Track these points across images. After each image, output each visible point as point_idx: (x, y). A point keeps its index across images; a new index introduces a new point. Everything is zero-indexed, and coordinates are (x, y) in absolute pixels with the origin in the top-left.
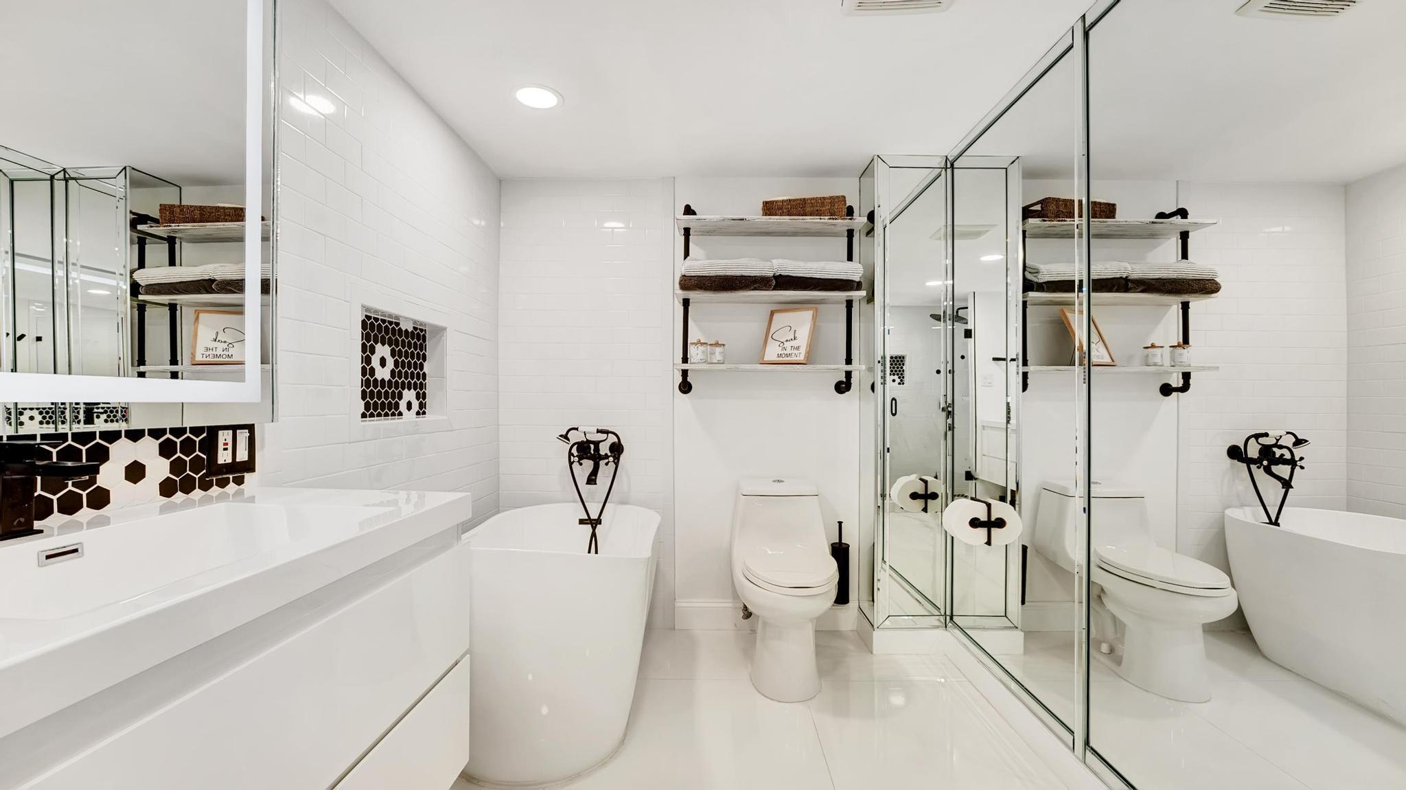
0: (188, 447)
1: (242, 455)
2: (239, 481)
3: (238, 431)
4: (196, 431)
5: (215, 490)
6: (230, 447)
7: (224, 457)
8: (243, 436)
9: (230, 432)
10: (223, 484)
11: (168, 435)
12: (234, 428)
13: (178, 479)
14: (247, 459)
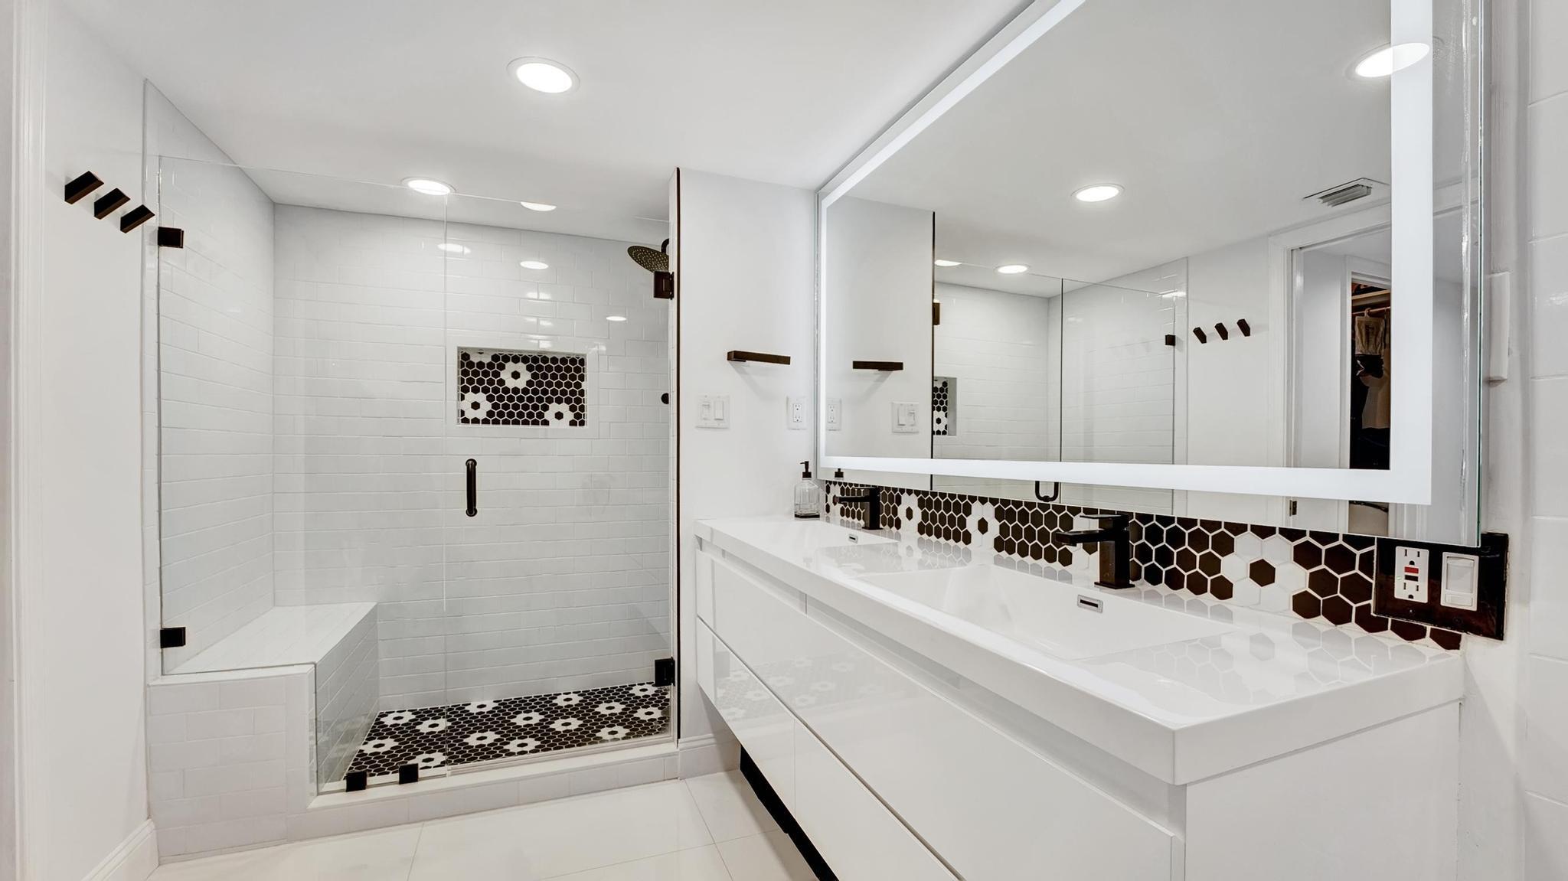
0: (1341, 560)
1: (1462, 600)
3: (1447, 555)
4: (1357, 539)
5: (1391, 639)
6: (1425, 576)
7: (1411, 590)
8: (1463, 573)
9: (1426, 553)
10: (1410, 634)
11: (1308, 539)
12: (1436, 552)
13: (1321, 599)
14: (1475, 610)
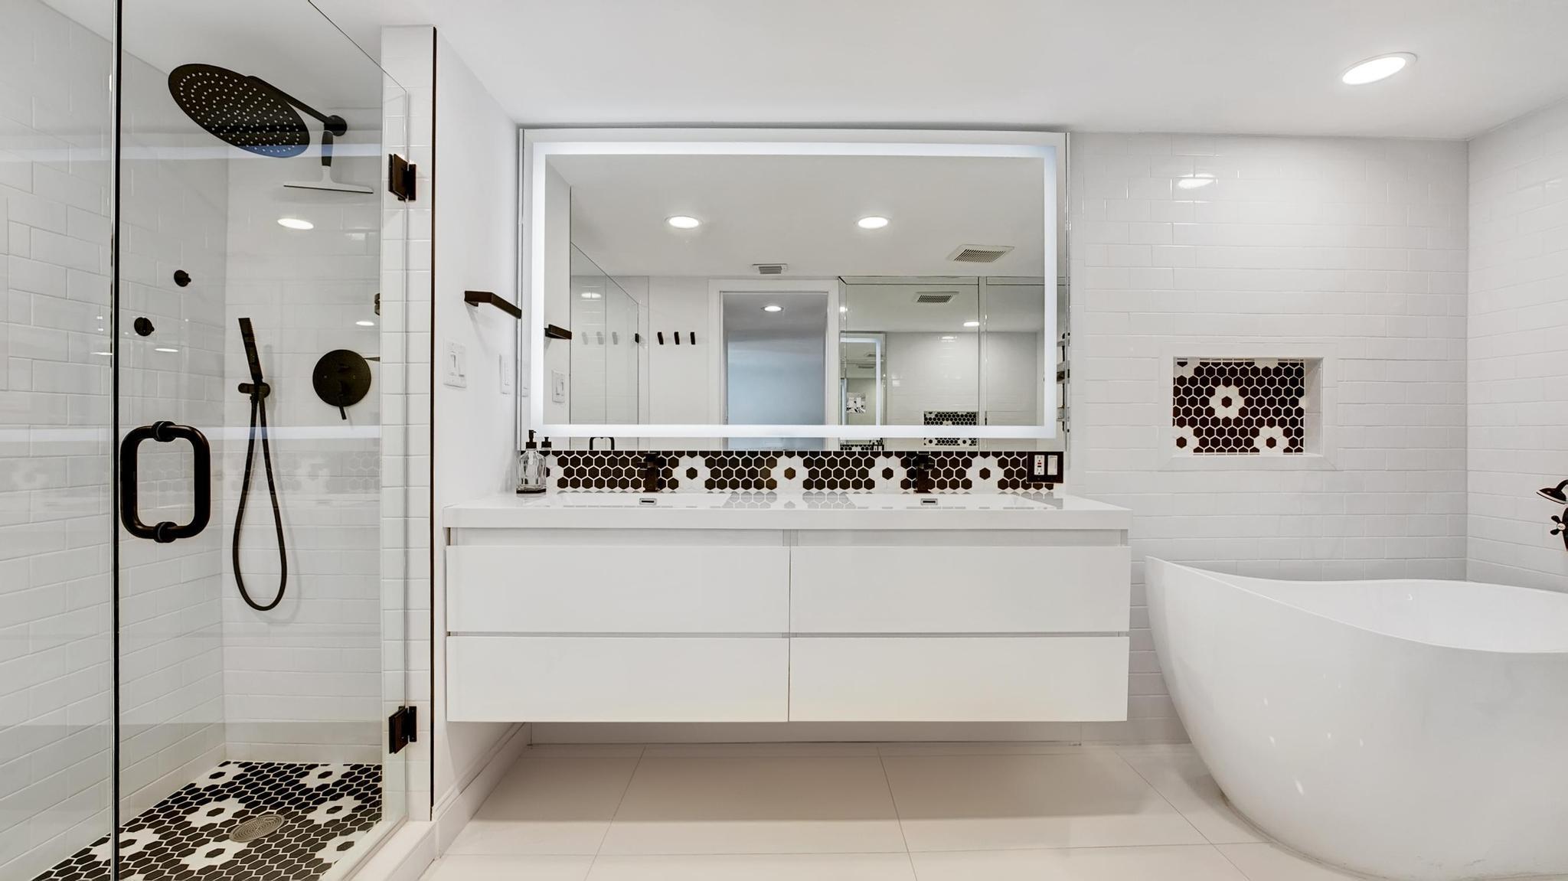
0: (1015, 463)
1: (1053, 470)
2: (1050, 487)
3: (1049, 456)
4: (1021, 454)
5: (1032, 490)
6: (1043, 465)
7: (1039, 471)
8: (1053, 461)
9: (1043, 456)
10: (1038, 487)
11: (1003, 456)
12: (1046, 454)
13: (1009, 481)
14: (1056, 474)
